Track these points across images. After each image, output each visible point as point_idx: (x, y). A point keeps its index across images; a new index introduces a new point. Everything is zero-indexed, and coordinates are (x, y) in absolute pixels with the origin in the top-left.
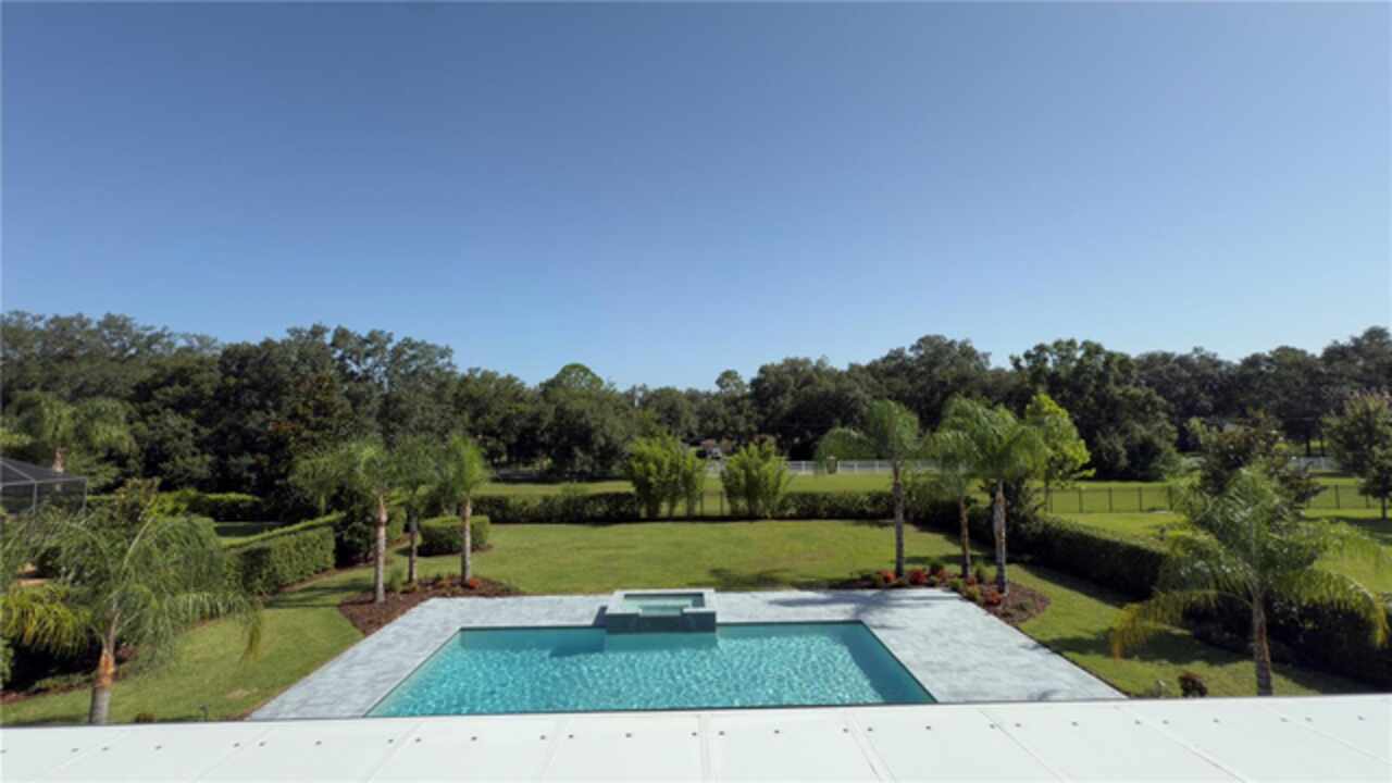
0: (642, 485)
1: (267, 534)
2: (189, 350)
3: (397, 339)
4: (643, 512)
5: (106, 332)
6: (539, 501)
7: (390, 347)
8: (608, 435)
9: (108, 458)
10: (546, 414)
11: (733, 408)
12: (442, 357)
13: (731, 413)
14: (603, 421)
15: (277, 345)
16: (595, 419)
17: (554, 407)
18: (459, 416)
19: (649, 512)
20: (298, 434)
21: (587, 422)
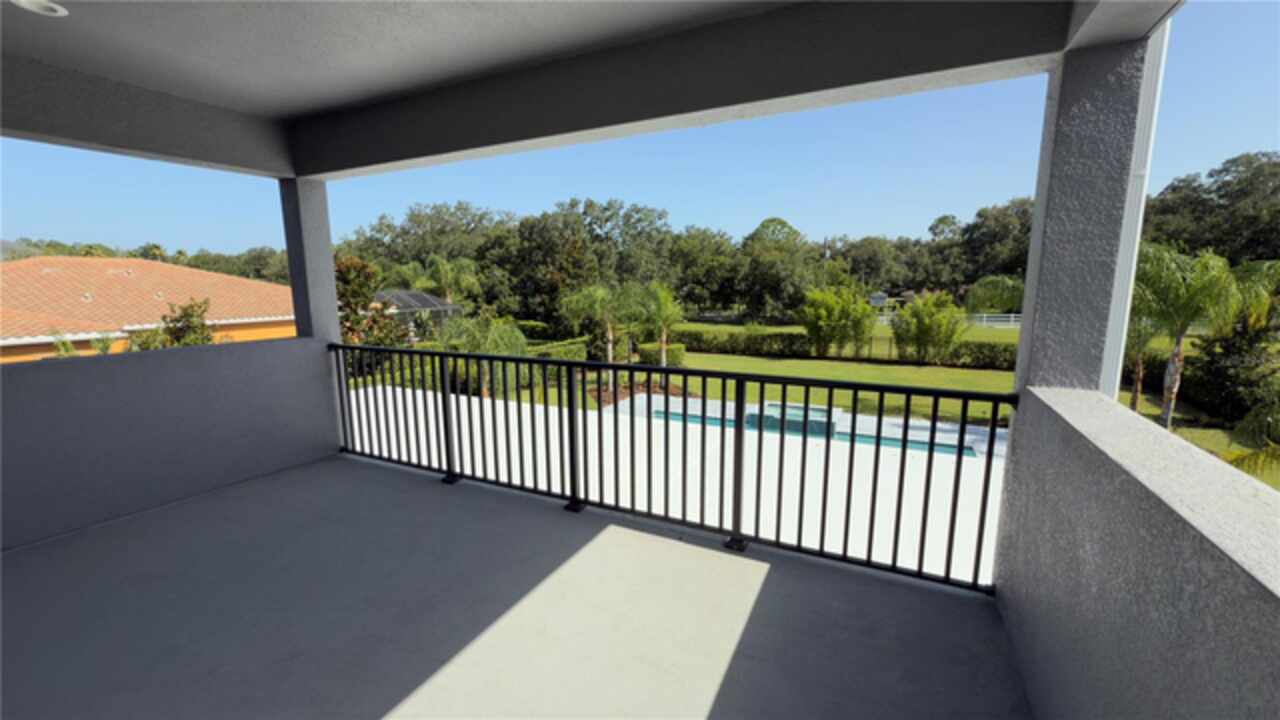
0: (814, 328)
1: (549, 345)
2: (501, 222)
3: (627, 206)
4: (813, 351)
5: (459, 213)
6: (726, 337)
7: (622, 213)
8: (797, 283)
9: (468, 297)
10: (743, 266)
11: (939, 257)
12: (660, 219)
13: (934, 263)
14: (793, 271)
15: (550, 216)
16: (785, 269)
17: (749, 259)
18: (673, 268)
19: (818, 350)
20: (564, 281)
21: (778, 273)
